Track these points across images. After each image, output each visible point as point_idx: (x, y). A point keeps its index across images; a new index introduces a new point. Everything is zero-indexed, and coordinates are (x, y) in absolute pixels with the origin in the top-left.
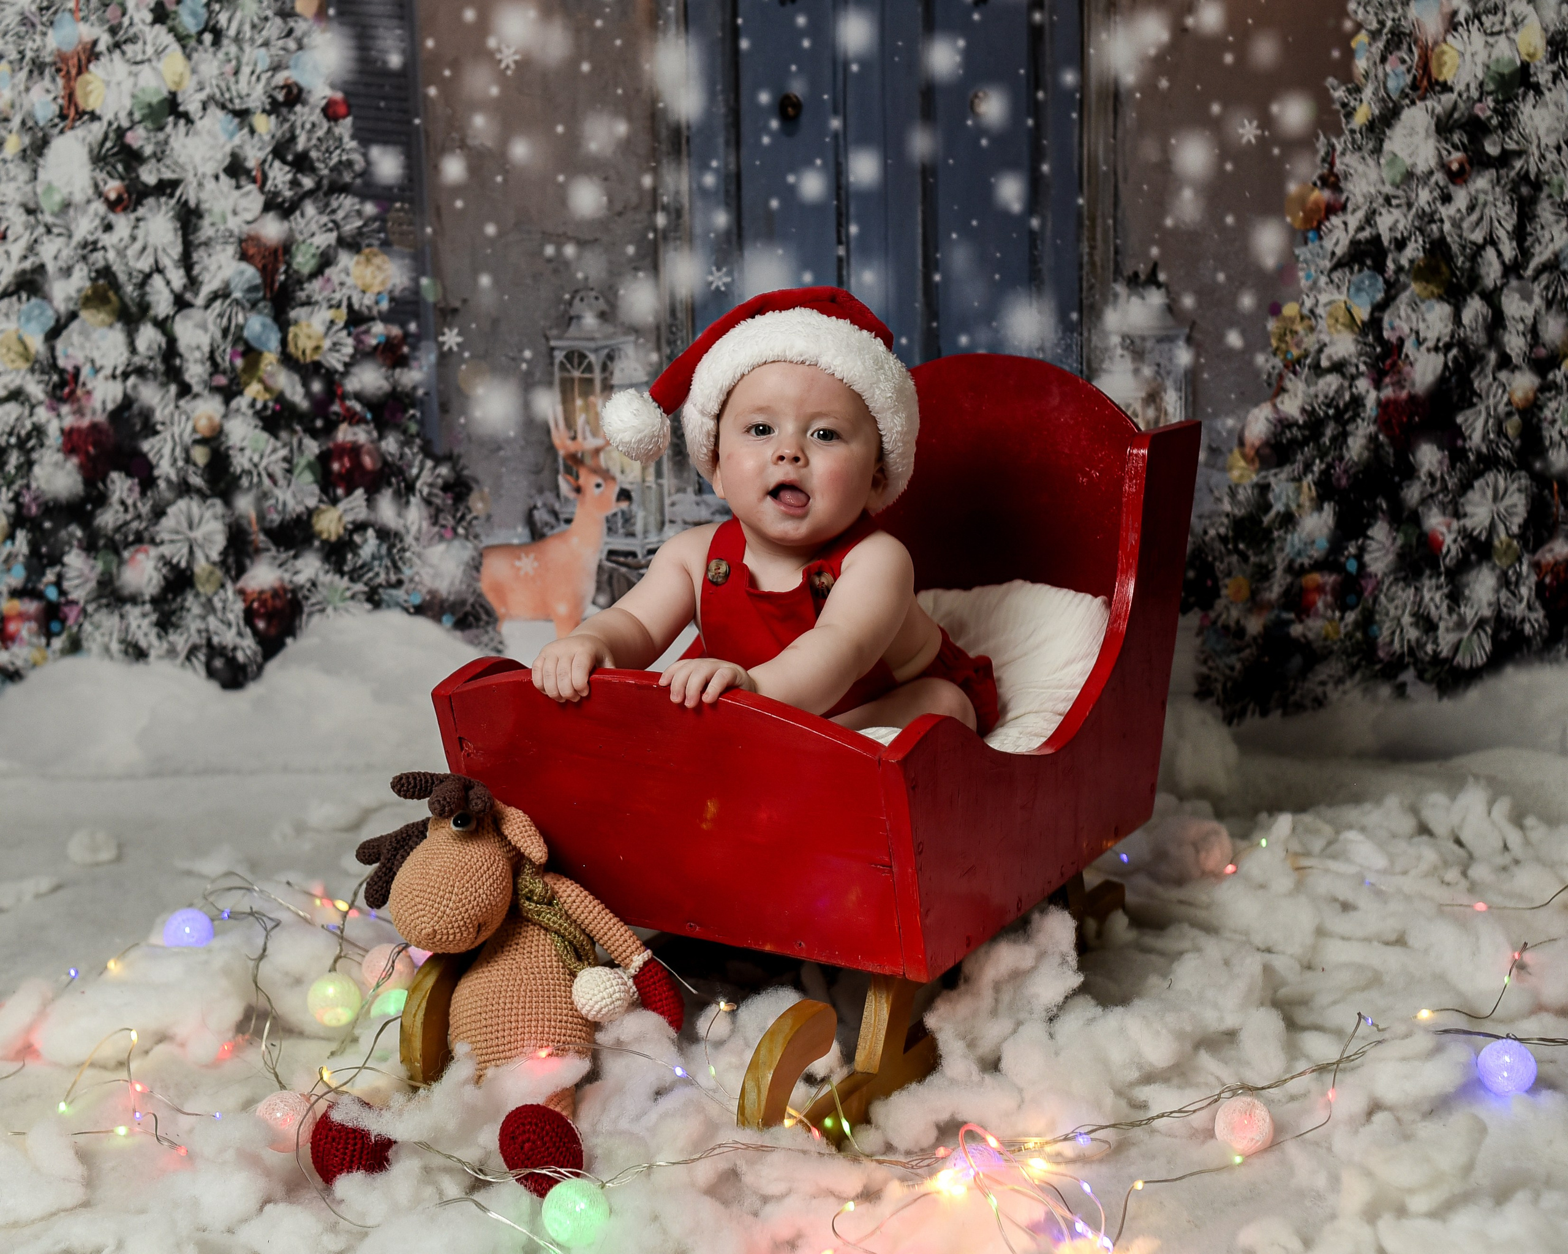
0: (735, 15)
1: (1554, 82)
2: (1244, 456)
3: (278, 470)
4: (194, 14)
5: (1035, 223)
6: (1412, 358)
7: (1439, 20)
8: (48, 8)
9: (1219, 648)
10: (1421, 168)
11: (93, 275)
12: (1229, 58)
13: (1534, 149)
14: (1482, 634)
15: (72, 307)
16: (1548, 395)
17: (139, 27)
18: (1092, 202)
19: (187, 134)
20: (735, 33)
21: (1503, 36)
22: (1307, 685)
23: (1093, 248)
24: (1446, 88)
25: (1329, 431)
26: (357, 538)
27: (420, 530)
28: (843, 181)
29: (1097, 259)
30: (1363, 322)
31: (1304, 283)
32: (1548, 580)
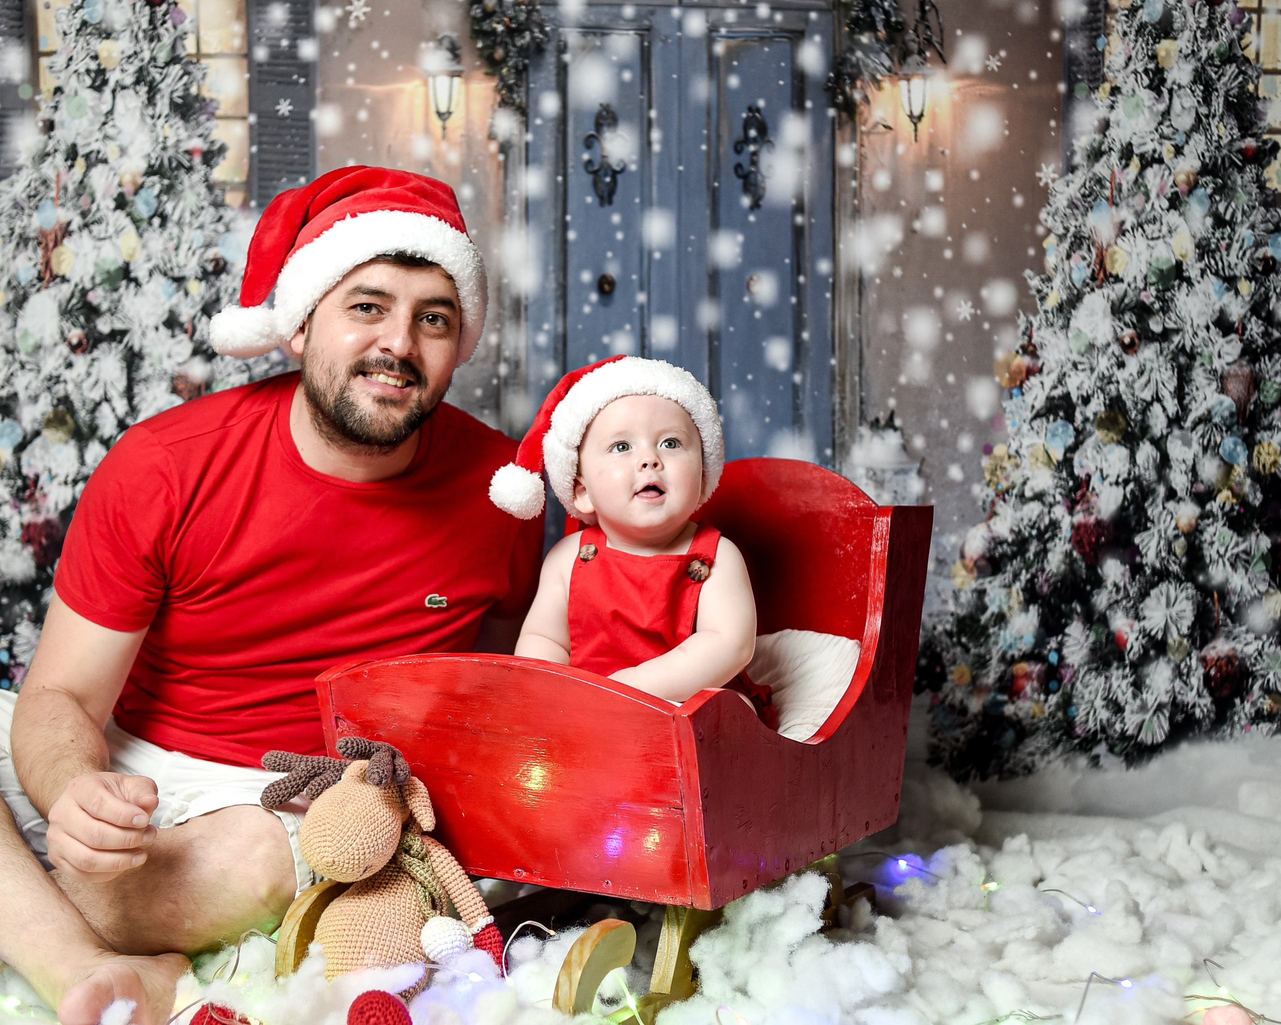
0: (565, 213)
1: (1202, 276)
2: (965, 567)
4: (147, 203)
5: (797, 378)
6: (1097, 490)
7: (1111, 227)
8: (35, 196)
9: (947, 722)
10: (1100, 342)
11: (55, 402)
12: (948, 254)
13: (1188, 327)
14: (1161, 717)
15: (36, 426)
16: (1207, 521)
17: (103, 212)
18: (843, 362)
19: (136, 294)
20: (565, 227)
21: (1161, 241)
22: (1019, 755)
23: (843, 398)
24: (1118, 279)
25: (1033, 547)
28: (647, 342)
29: (847, 407)
30: (1059, 462)
31: (1010, 430)
32: (1213, 672)
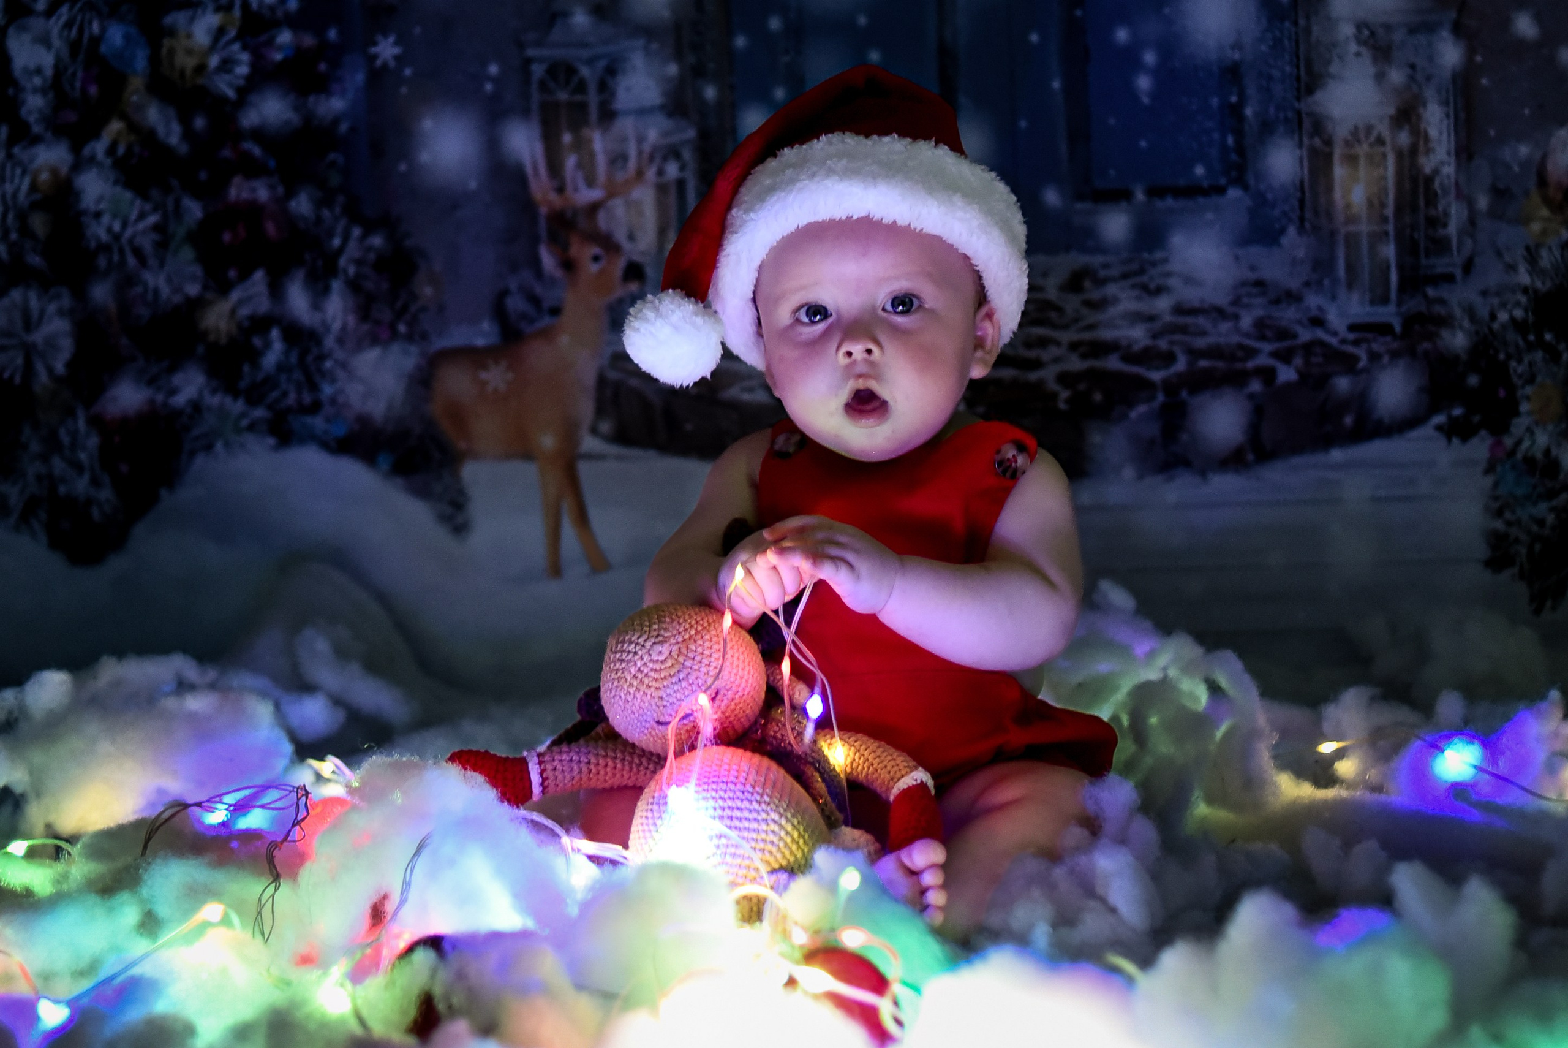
3: (147, 243)
9: (1520, 492)
26: (257, 341)
27: (344, 328)
